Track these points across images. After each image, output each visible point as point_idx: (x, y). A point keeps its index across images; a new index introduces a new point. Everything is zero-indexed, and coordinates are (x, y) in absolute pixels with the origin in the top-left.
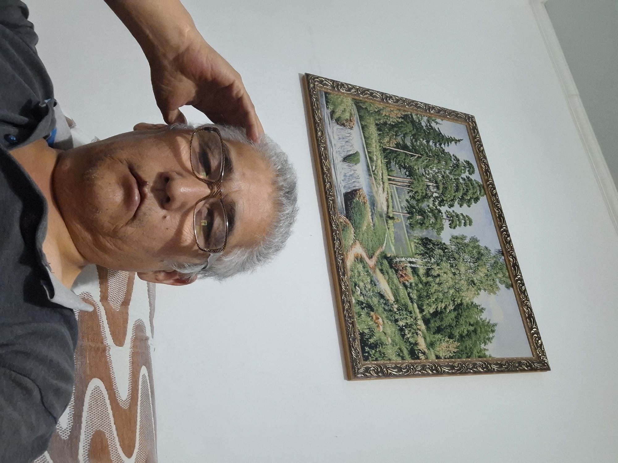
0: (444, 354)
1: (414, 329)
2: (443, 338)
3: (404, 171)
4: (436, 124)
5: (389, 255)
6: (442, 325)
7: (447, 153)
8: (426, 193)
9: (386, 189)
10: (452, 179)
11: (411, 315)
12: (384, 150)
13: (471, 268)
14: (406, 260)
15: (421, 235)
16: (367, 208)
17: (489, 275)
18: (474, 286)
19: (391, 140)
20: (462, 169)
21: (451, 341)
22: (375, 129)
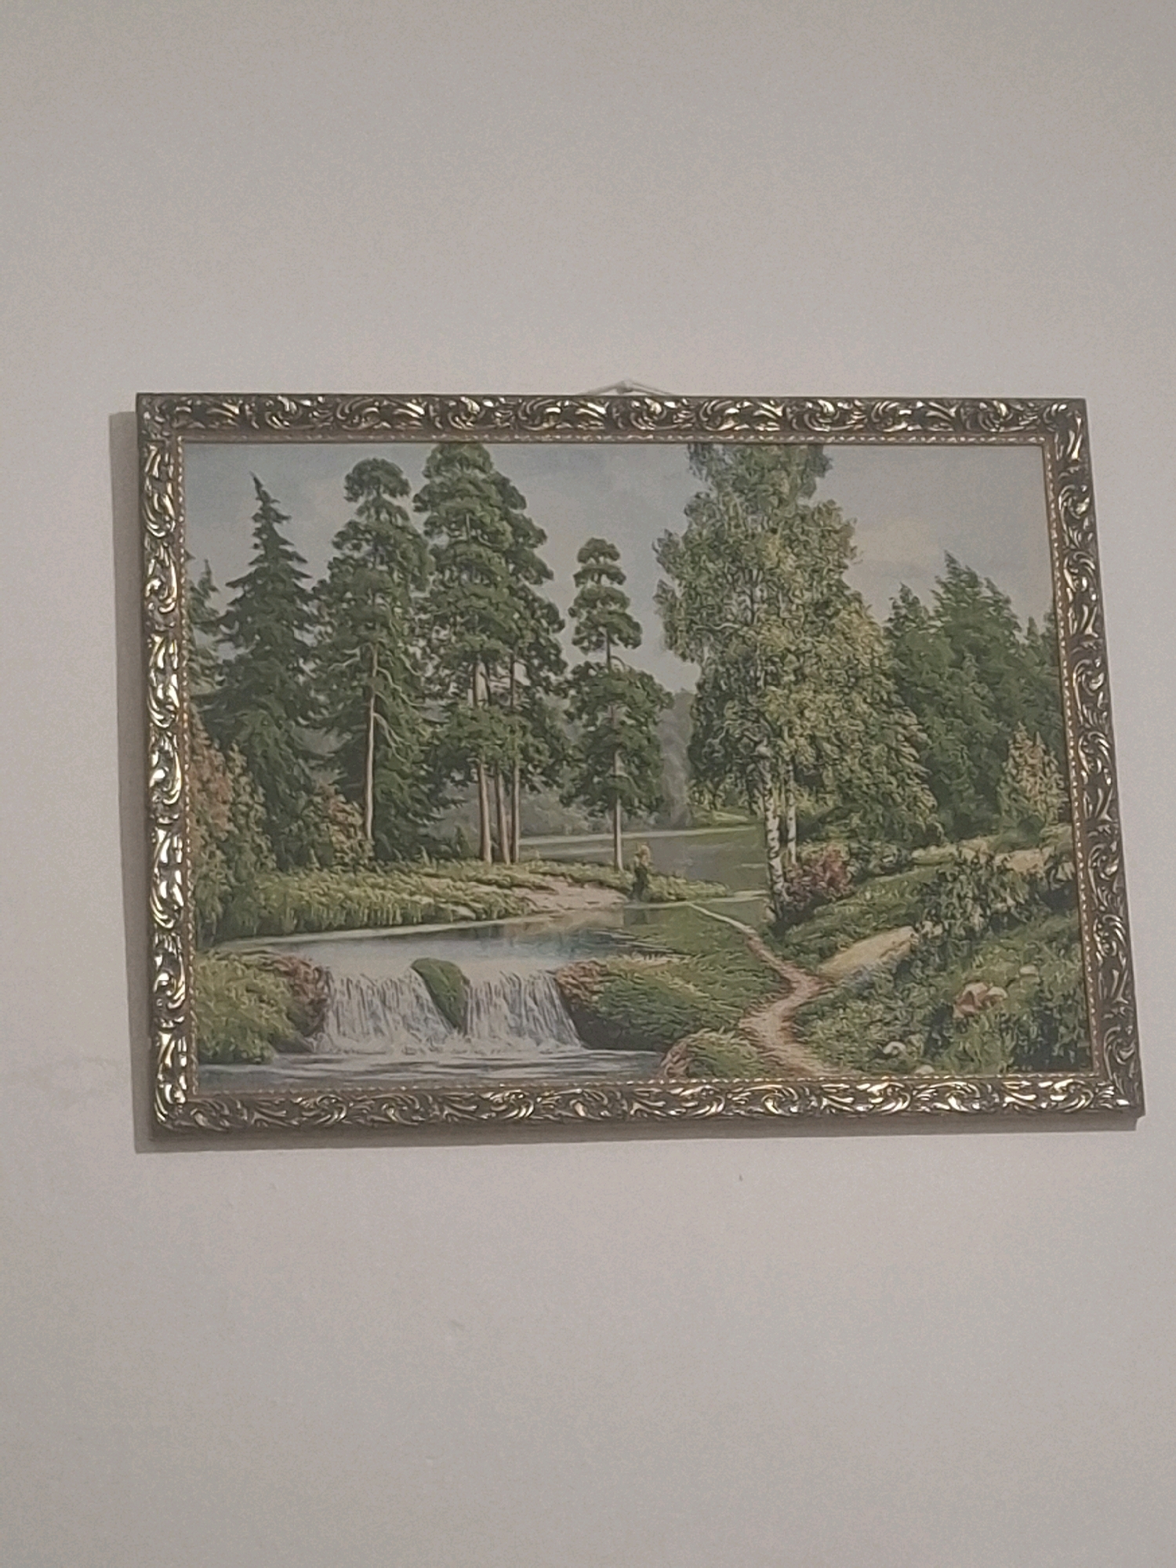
0: (1055, 791)
1: (991, 880)
2: (1009, 779)
3: (450, 791)
4: (214, 589)
5: (771, 915)
6: (970, 773)
7: (333, 576)
8: (521, 714)
9: (537, 879)
10: (442, 582)
11: (950, 878)
12: (383, 857)
13: (771, 601)
14: (777, 854)
15: (682, 776)
16: (623, 967)
17: (787, 532)
18: (832, 609)
19: (336, 816)
20: (391, 522)
21: (1016, 753)
22: (302, 875)
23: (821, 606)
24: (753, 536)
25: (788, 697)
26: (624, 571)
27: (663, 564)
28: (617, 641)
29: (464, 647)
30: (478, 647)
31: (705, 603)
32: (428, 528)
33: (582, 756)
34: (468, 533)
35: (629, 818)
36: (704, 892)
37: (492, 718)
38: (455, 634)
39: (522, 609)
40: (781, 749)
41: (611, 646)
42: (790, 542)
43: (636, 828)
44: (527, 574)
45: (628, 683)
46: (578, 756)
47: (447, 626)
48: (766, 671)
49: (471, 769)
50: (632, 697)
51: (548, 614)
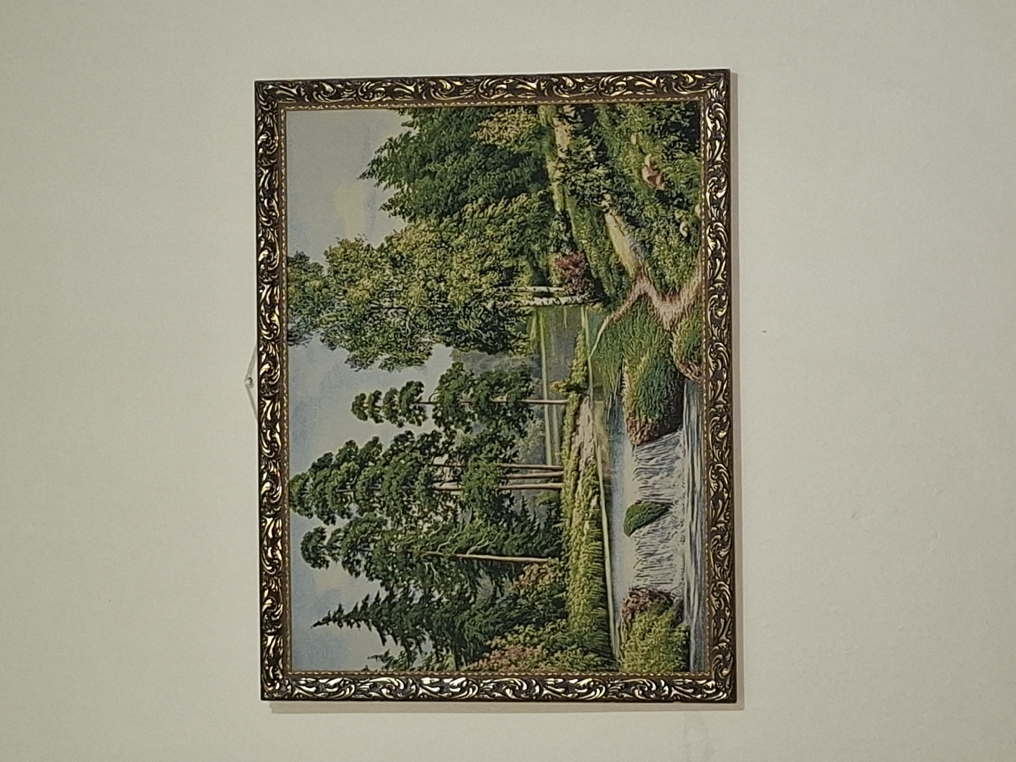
0: (517, 115)
1: (575, 161)
2: (509, 145)
3: (516, 508)
4: (387, 653)
5: (597, 305)
6: (506, 171)
7: (377, 577)
8: (467, 461)
9: (574, 454)
10: (381, 509)
11: (573, 188)
13: (391, 295)
14: (558, 299)
15: (507, 358)
16: (630, 403)
17: (345, 282)
18: (397, 256)
19: (533, 581)
20: (342, 540)
21: (492, 139)
22: (570, 603)
23: (395, 264)
24: (349, 306)
25: (455, 288)
26: (373, 392)
27: (368, 365)
28: (419, 397)
29: (423, 497)
30: (423, 487)
31: (393, 339)
32: (345, 516)
33: (494, 422)
34: (348, 491)
35: (534, 394)
36: (582, 348)
37: (470, 480)
38: (414, 501)
39: (398, 458)
40: (489, 294)
41: (421, 401)
42: (352, 281)
43: (540, 390)
44: (375, 454)
45: (446, 392)
46: (494, 425)
47: (409, 506)
48: (438, 301)
49: (502, 494)
50: (455, 389)
51: (401, 442)
